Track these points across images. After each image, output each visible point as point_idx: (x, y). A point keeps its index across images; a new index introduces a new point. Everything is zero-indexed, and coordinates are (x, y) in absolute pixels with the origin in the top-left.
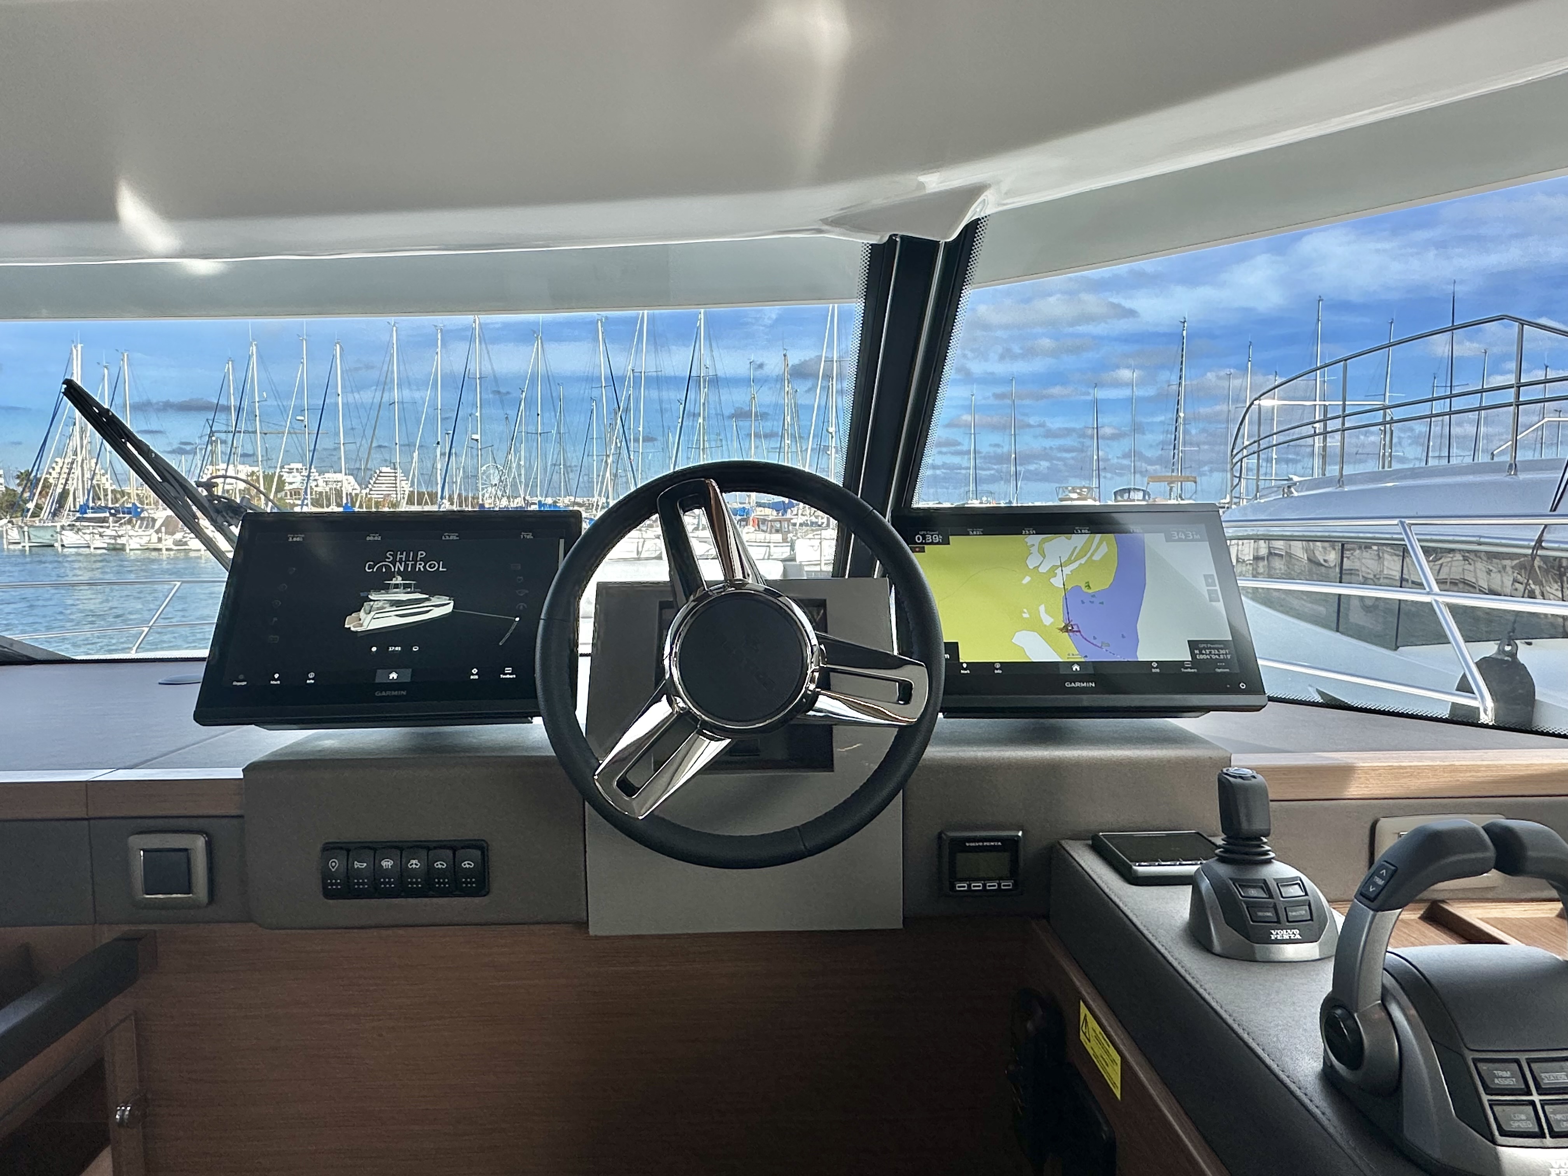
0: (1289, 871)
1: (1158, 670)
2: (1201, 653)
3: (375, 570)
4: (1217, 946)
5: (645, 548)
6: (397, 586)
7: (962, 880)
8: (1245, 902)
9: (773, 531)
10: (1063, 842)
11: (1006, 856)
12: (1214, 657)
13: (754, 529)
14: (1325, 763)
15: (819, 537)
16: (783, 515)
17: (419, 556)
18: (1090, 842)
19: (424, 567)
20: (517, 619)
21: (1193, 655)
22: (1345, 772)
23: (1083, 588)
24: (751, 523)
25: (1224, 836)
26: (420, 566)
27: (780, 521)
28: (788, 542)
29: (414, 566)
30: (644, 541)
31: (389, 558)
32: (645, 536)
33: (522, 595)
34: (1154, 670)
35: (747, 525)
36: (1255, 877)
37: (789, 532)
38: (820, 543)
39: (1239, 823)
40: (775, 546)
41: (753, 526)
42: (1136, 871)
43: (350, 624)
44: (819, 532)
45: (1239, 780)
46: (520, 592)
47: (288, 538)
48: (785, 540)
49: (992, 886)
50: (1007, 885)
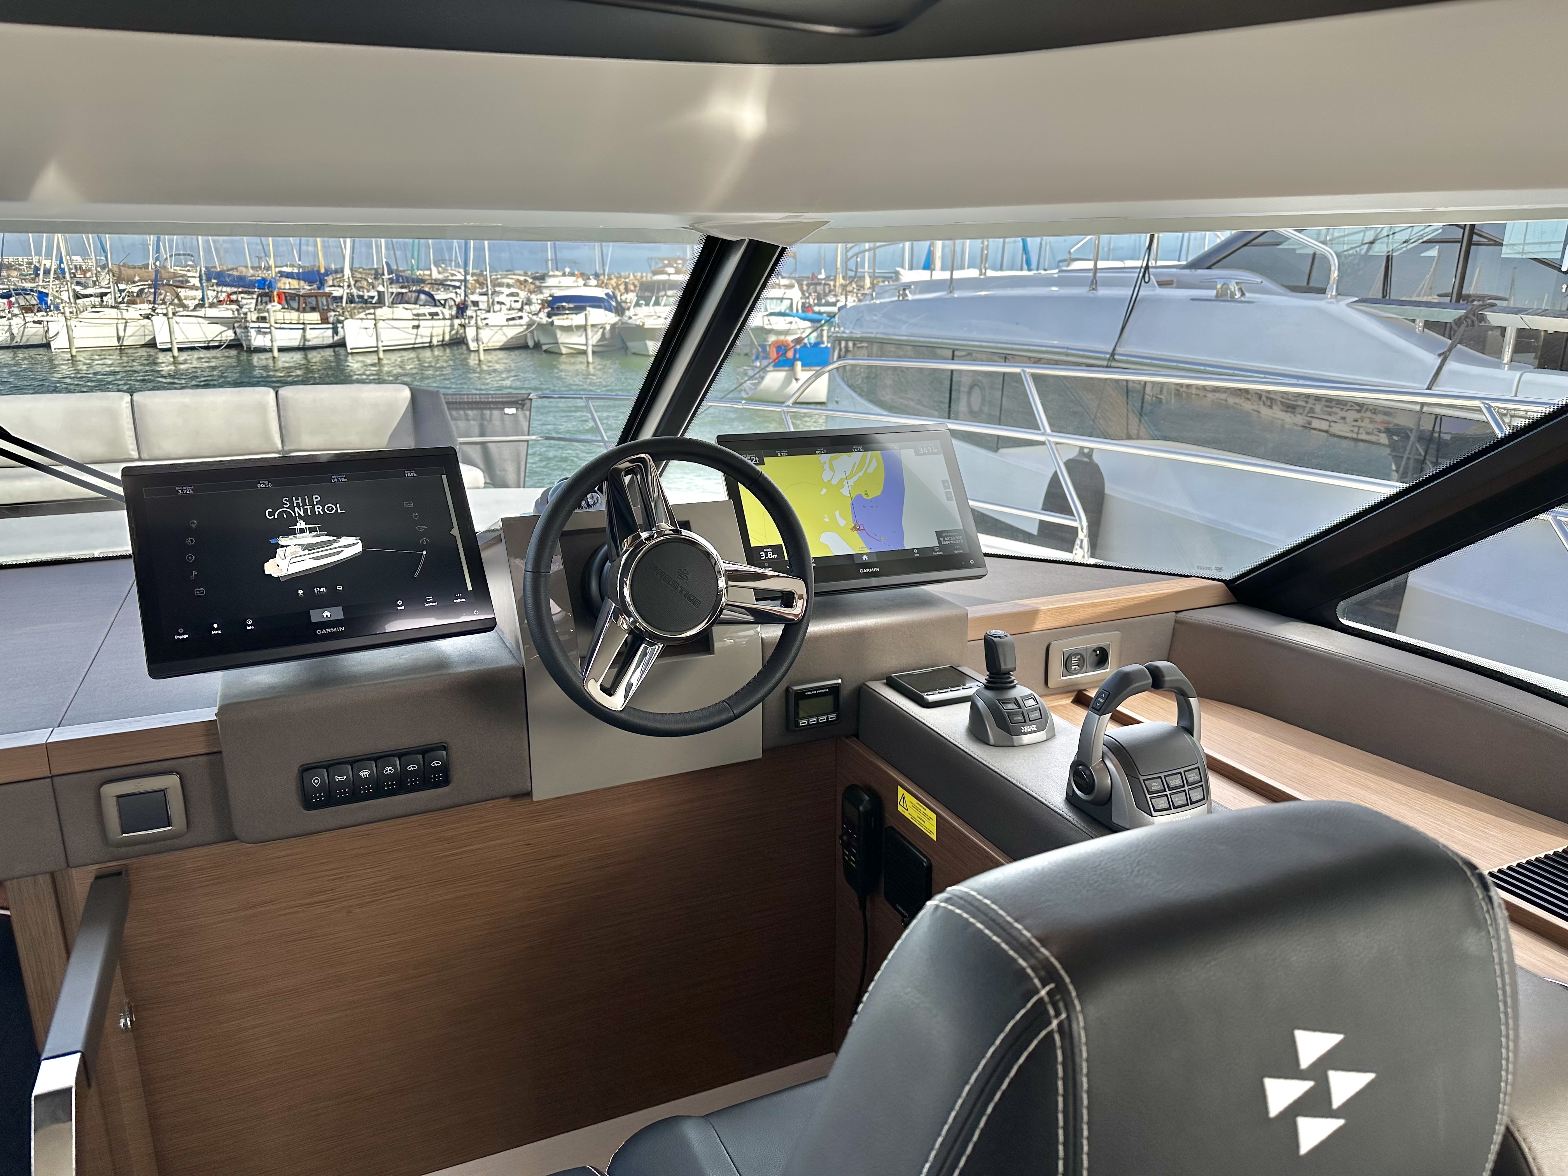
0: (1028, 691)
1: (918, 555)
2: (944, 540)
3: (276, 517)
4: (992, 741)
5: (129, 332)
6: (302, 531)
7: (803, 718)
8: (1007, 713)
9: (308, 309)
10: (868, 683)
11: (830, 699)
12: (952, 542)
13: (280, 307)
14: (1022, 609)
15: (372, 317)
16: (319, 288)
17: (315, 500)
18: (885, 681)
19: (323, 510)
20: (424, 552)
21: (939, 542)
22: (1033, 614)
23: (863, 495)
24: (276, 299)
25: (988, 673)
26: (318, 510)
27: (316, 297)
28: (328, 323)
29: (313, 510)
30: (126, 323)
31: (287, 504)
32: (126, 315)
33: (421, 531)
34: (916, 555)
35: (270, 302)
36: (1007, 697)
37: (329, 310)
38: (375, 325)
39: (1000, 665)
40: (311, 329)
41: (279, 303)
42: (927, 700)
43: (271, 568)
44: (372, 311)
45: (998, 639)
46: (419, 528)
47: (177, 491)
48: (325, 320)
49: (823, 719)
50: (833, 717)
